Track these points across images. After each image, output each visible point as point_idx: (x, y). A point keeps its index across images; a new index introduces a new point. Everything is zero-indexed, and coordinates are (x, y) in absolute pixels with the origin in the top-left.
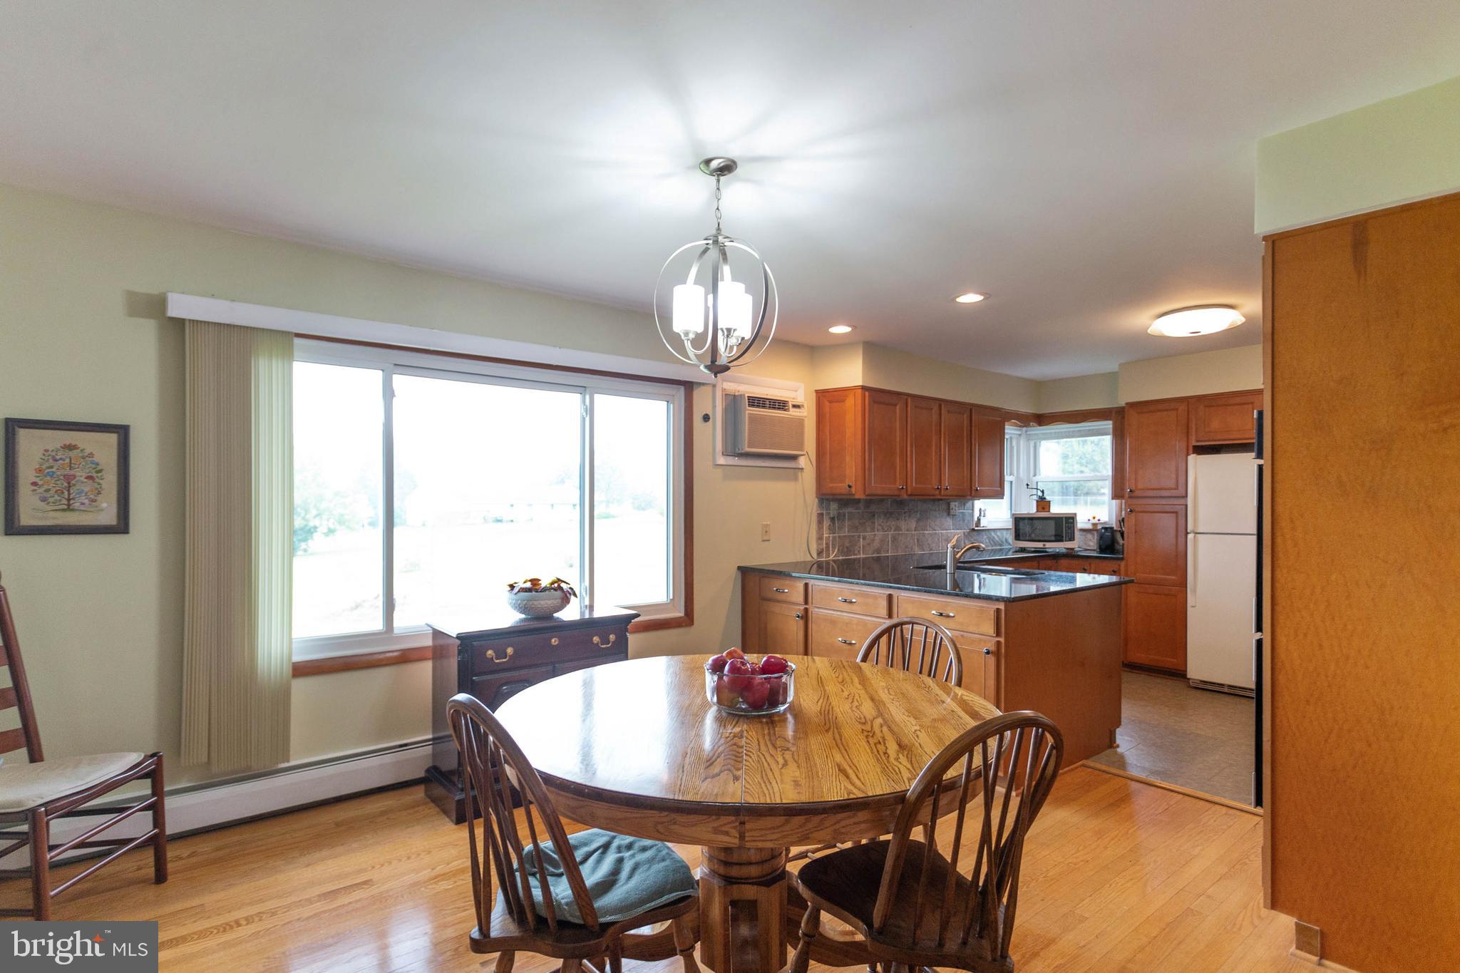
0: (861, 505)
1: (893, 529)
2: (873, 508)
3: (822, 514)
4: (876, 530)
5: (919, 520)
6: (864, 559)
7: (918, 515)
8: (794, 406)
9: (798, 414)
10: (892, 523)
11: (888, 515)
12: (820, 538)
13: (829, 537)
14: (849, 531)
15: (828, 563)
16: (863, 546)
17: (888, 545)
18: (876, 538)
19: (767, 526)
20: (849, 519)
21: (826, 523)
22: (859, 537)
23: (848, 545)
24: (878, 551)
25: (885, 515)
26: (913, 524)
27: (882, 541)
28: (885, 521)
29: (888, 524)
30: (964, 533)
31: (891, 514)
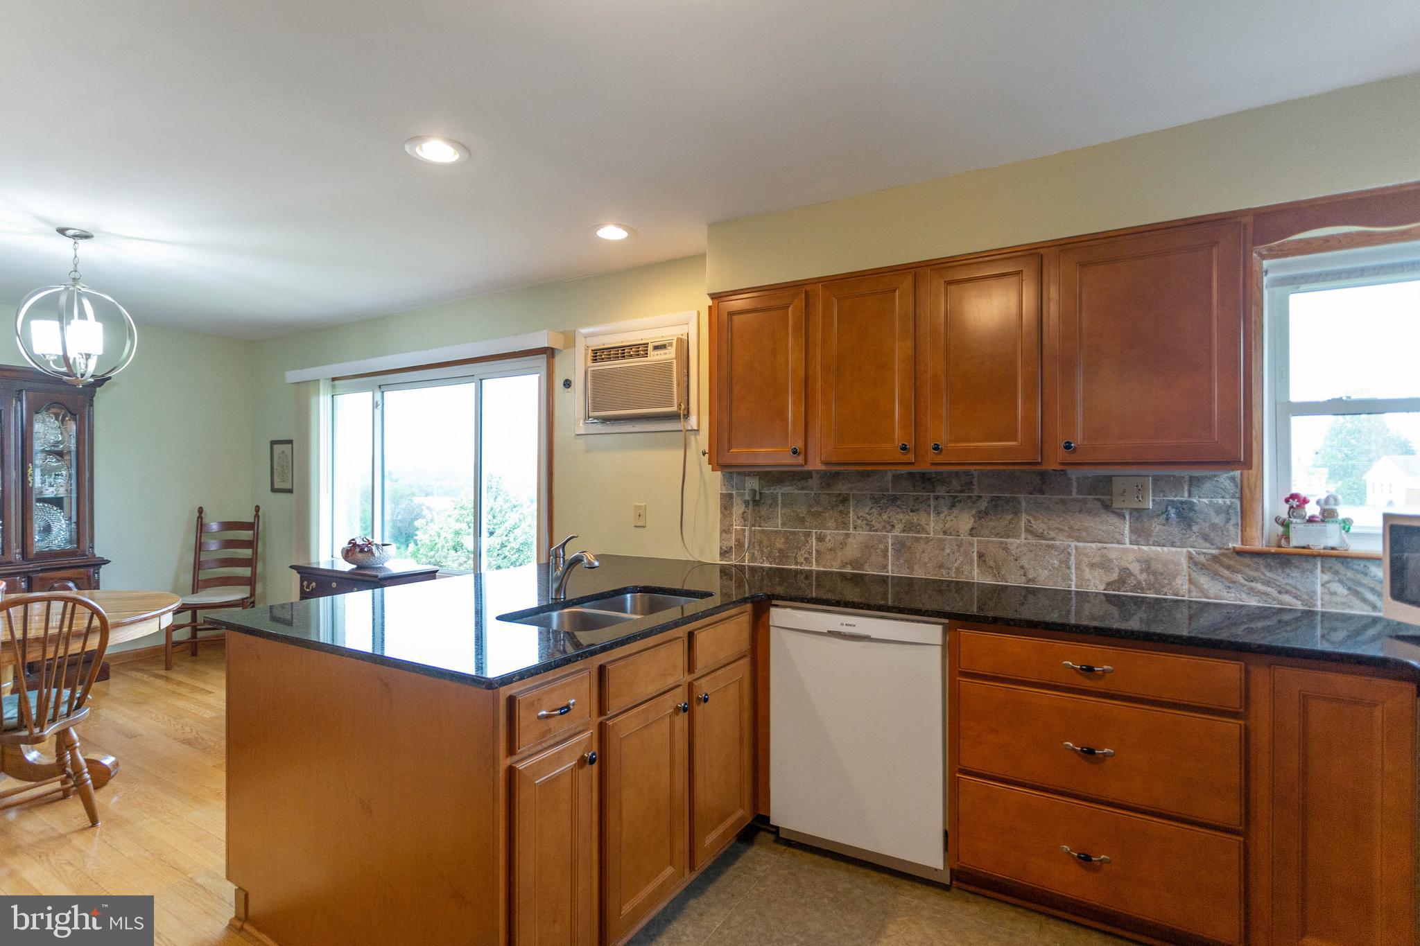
0: (814, 482)
1: (899, 526)
2: (842, 488)
3: (730, 496)
4: (851, 526)
5: (982, 515)
6: (818, 573)
7: (983, 504)
8: (656, 348)
9: (663, 357)
10: (900, 518)
11: (886, 500)
12: (725, 531)
13: (744, 531)
14: (783, 524)
15: (741, 569)
16: (817, 551)
17: (885, 556)
18: (850, 540)
19: (639, 507)
20: (784, 505)
21: (738, 509)
22: (808, 535)
23: (782, 547)
24: (856, 563)
25: (875, 500)
26: (965, 521)
27: (867, 547)
28: (875, 511)
29: (885, 517)
30: (1190, 557)
31: (894, 499)
